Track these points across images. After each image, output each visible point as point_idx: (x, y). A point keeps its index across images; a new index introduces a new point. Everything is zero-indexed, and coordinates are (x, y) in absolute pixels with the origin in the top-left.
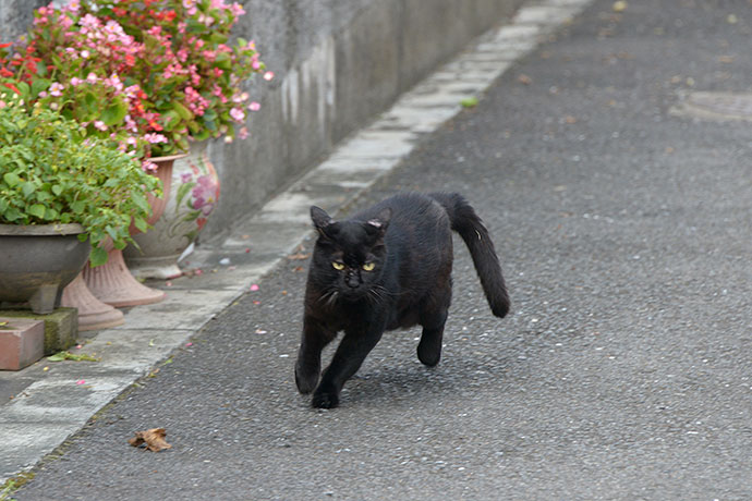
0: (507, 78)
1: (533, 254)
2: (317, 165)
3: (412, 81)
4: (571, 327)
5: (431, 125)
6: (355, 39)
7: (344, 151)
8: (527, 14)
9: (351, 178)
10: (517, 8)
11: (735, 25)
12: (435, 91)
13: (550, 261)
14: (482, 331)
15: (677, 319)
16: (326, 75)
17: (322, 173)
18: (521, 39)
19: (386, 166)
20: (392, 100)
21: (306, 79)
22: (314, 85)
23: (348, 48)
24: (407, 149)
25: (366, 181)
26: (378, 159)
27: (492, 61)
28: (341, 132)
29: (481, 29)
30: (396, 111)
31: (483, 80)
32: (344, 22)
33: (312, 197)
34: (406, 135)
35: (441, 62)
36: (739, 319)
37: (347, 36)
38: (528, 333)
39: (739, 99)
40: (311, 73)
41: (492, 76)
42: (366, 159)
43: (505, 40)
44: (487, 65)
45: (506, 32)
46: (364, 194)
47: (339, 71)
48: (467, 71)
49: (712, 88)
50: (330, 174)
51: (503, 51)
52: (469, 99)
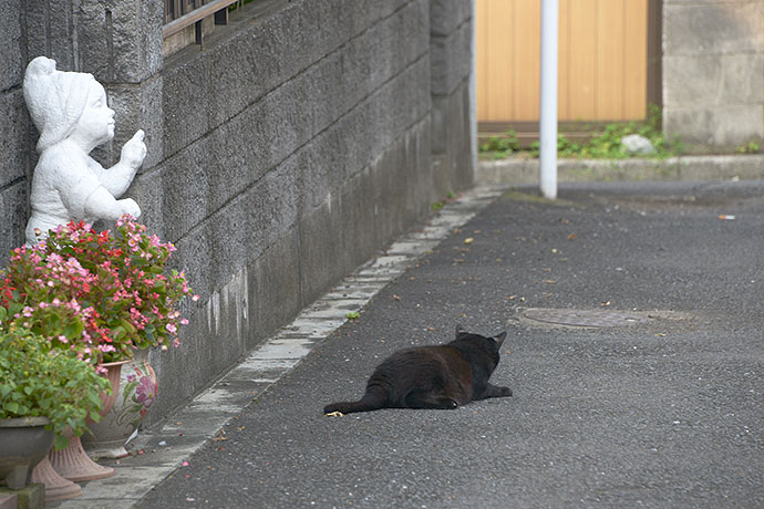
0: (382, 296)
1: (403, 434)
2: (237, 365)
3: (310, 298)
4: (434, 492)
5: (325, 333)
6: (264, 267)
7: (257, 354)
8: (397, 247)
9: (262, 377)
10: (390, 243)
11: (555, 255)
12: (328, 306)
13: (417, 440)
14: (364, 496)
15: (514, 485)
16: (242, 296)
17: (238, 371)
18: (393, 266)
19: (289, 365)
20: (295, 314)
21: (226, 298)
22: (232, 303)
23: (258, 276)
24: (306, 352)
25: (273, 378)
26: (282, 360)
27: (371, 283)
28: (254, 340)
29: (363, 258)
30: (296, 323)
31: (367, 298)
32: (255, 255)
33: (231, 392)
34: (305, 341)
35: (332, 285)
36: (562, 485)
37: (258, 265)
38: (400, 497)
39: (561, 312)
40: (229, 294)
41: (371, 295)
42: (273, 361)
43: (381, 266)
44: (367, 286)
45: (382, 261)
46: (271, 388)
47: (251, 293)
48: (352, 291)
49: (540, 304)
50: (247, 373)
51: (378, 276)
52: (353, 313)
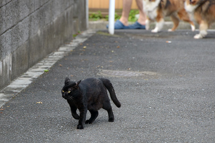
0: (56, 65)
1: (62, 110)
2: (7, 86)
3: (32, 65)
4: (71, 129)
5: (37, 76)
6: (17, 54)
7: (14, 82)
8: (61, 49)
9: (16, 90)
10: (59, 47)
11: (113, 53)
12: (38, 68)
13: (66, 112)
14: (49, 129)
15: (98, 127)
16: (10, 63)
17: (8, 88)
18: (60, 55)
19: (25, 86)
20: (27, 70)
21: (4, 64)
22: (6, 65)
23: (15, 56)
24: (30, 82)
25: (19, 90)
26: (22, 85)
27: (52, 60)
28: (13, 78)
29: (50, 52)
30: (27, 73)
31: (50, 65)
32: (14, 49)
33: (5, 94)
34: (30, 79)
35: (39, 60)
36: (113, 127)
37: (15, 53)
38: (60, 130)
39: (114, 71)
40: (5, 62)
41: (52, 64)
42: (19, 85)
43: (56, 55)
44: (51, 61)
45: (56, 53)
46: (19, 94)
47: (13, 62)
48: (46, 63)
49: (107, 69)
50: (10, 88)
51: (55, 58)
52: (46, 70)
